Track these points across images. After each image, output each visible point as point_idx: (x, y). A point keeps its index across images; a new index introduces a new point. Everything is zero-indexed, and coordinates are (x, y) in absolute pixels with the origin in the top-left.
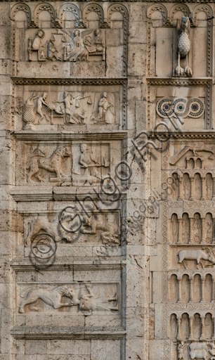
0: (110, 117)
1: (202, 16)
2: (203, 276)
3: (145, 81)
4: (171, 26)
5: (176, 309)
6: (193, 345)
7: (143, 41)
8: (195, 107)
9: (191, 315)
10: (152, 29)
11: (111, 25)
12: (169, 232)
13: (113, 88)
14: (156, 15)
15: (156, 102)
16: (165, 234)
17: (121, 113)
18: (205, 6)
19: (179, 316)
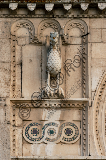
3: (8, 103)
7: (6, 59)
10: (17, 48)
14: (23, 32)
15: (22, 126)
18: (79, 21)
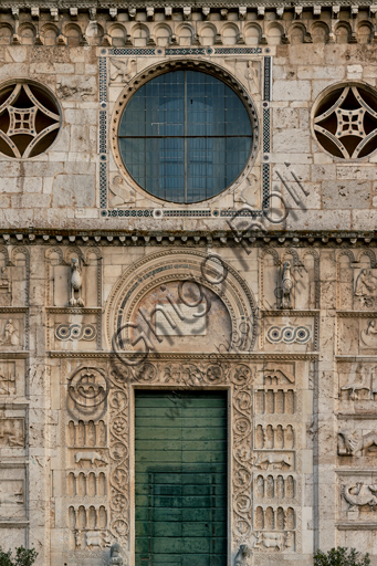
0: (15, 340)
1: (93, 256)
2: (97, 474)
3: (43, 310)
4: (67, 265)
5: (73, 502)
6: (88, 534)
7: (42, 277)
8: (88, 332)
9: (87, 507)
10: (51, 267)
11: (16, 263)
12: (67, 437)
13: (17, 316)
14: (54, 255)
15: (54, 327)
16: (63, 438)
17: (25, 336)
18: (95, 249)
19: (76, 508)
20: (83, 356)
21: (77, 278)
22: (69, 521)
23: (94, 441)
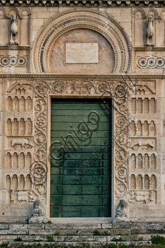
1: (25, 13)
2: (26, 153)
4: (8, 18)
5: (10, 172)
6: (19, 193)
8: (21, 61)
9: (18, 175)
12: (6, 129)
16: (3, 130)
18: (26, 8)
19: (11, 176)
20: (18, 76)
21: (15, 27)
22: (6, 184)
23: (24, 131)
